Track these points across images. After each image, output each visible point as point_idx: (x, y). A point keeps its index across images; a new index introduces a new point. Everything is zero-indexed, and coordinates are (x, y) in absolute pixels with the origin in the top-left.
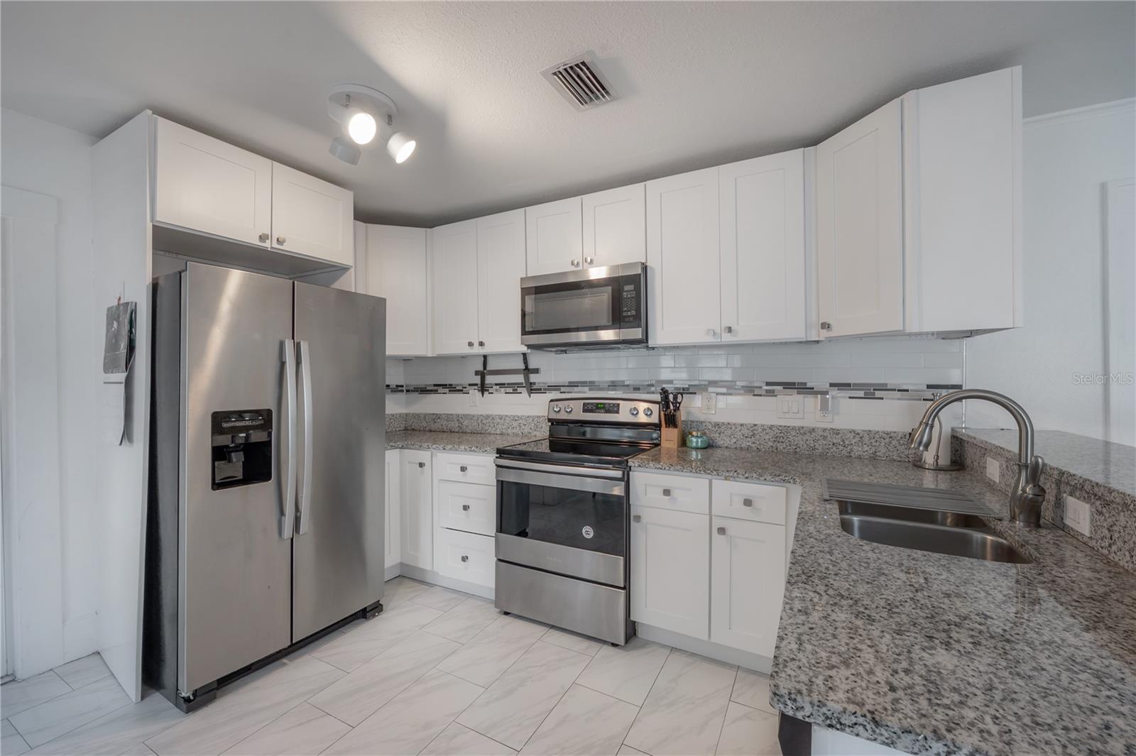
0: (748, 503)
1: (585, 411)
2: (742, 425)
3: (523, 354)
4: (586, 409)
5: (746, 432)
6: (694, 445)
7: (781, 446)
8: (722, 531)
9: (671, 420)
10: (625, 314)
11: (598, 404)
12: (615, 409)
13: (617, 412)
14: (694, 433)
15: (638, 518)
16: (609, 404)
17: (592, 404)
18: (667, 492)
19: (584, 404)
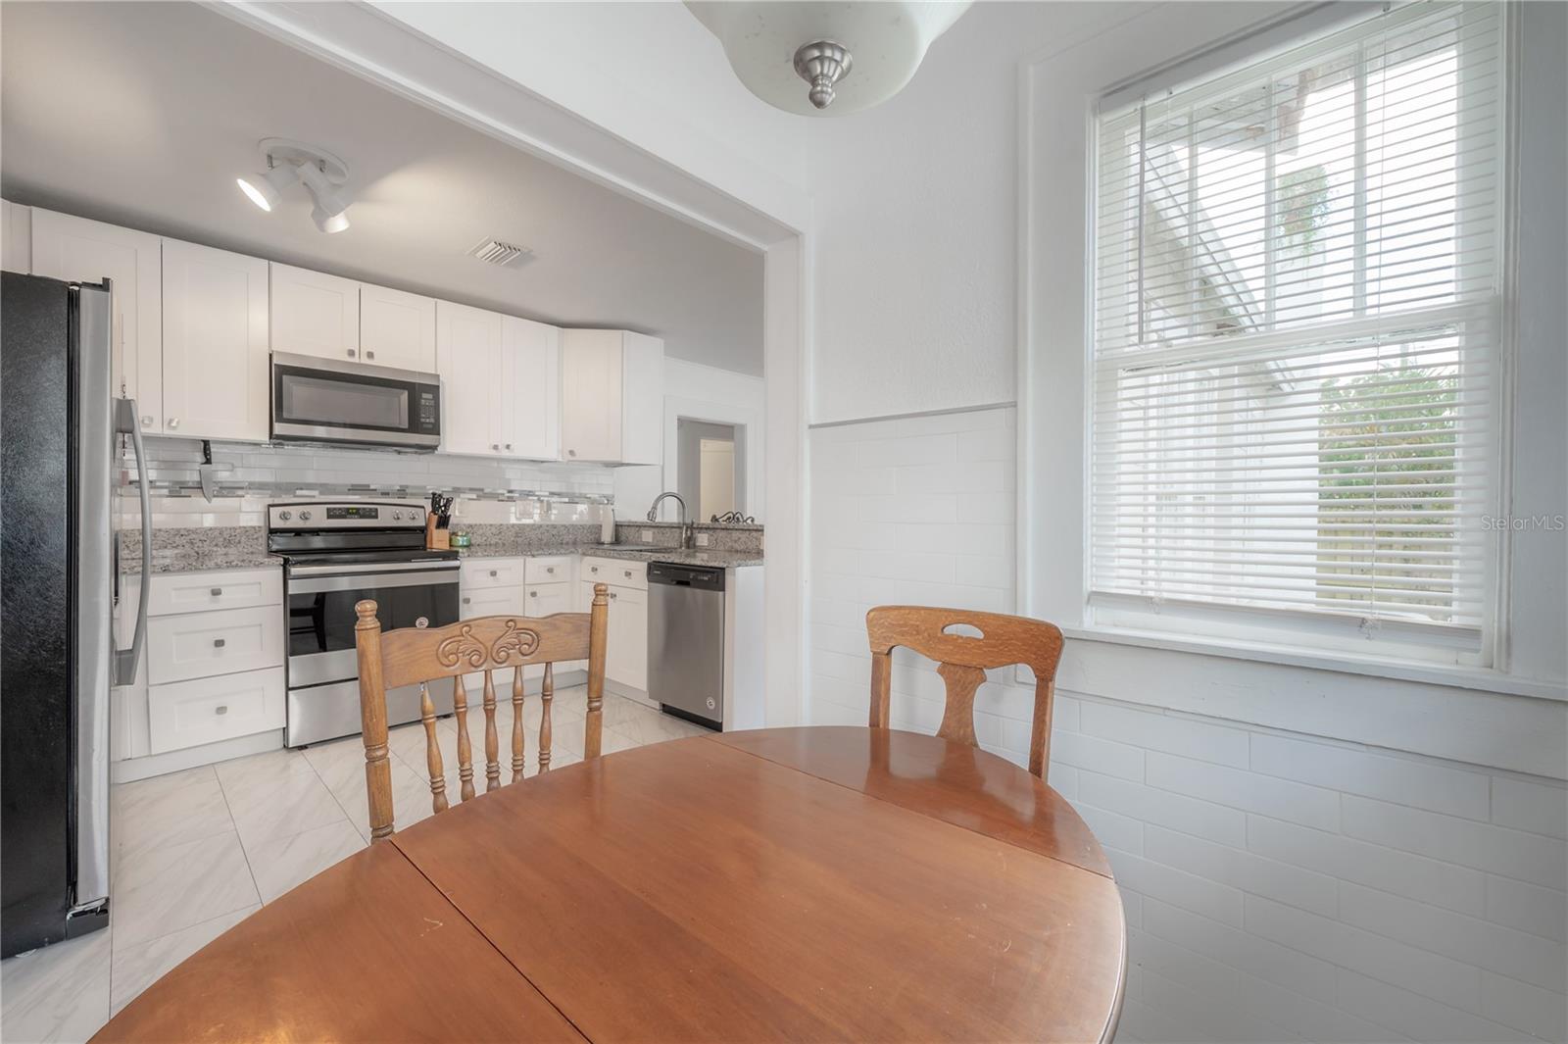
0: (550, 570)
1: (329, 517)
2: (491, 525)
3: (204, 441)
4: (331, 515)
5: (494, 530)
6: (461, 543)
7: (519, 540)
8: (534, 594)
9: (443, 522)
10: (423, 420)
11: (348, 509)
12: (373, 514)
13: (376, 517)
14: (460, 534)
15: (467, 601)
16: (364, 509)
17: (340, 509)
18: (493, 574)
19: (328, 509)
